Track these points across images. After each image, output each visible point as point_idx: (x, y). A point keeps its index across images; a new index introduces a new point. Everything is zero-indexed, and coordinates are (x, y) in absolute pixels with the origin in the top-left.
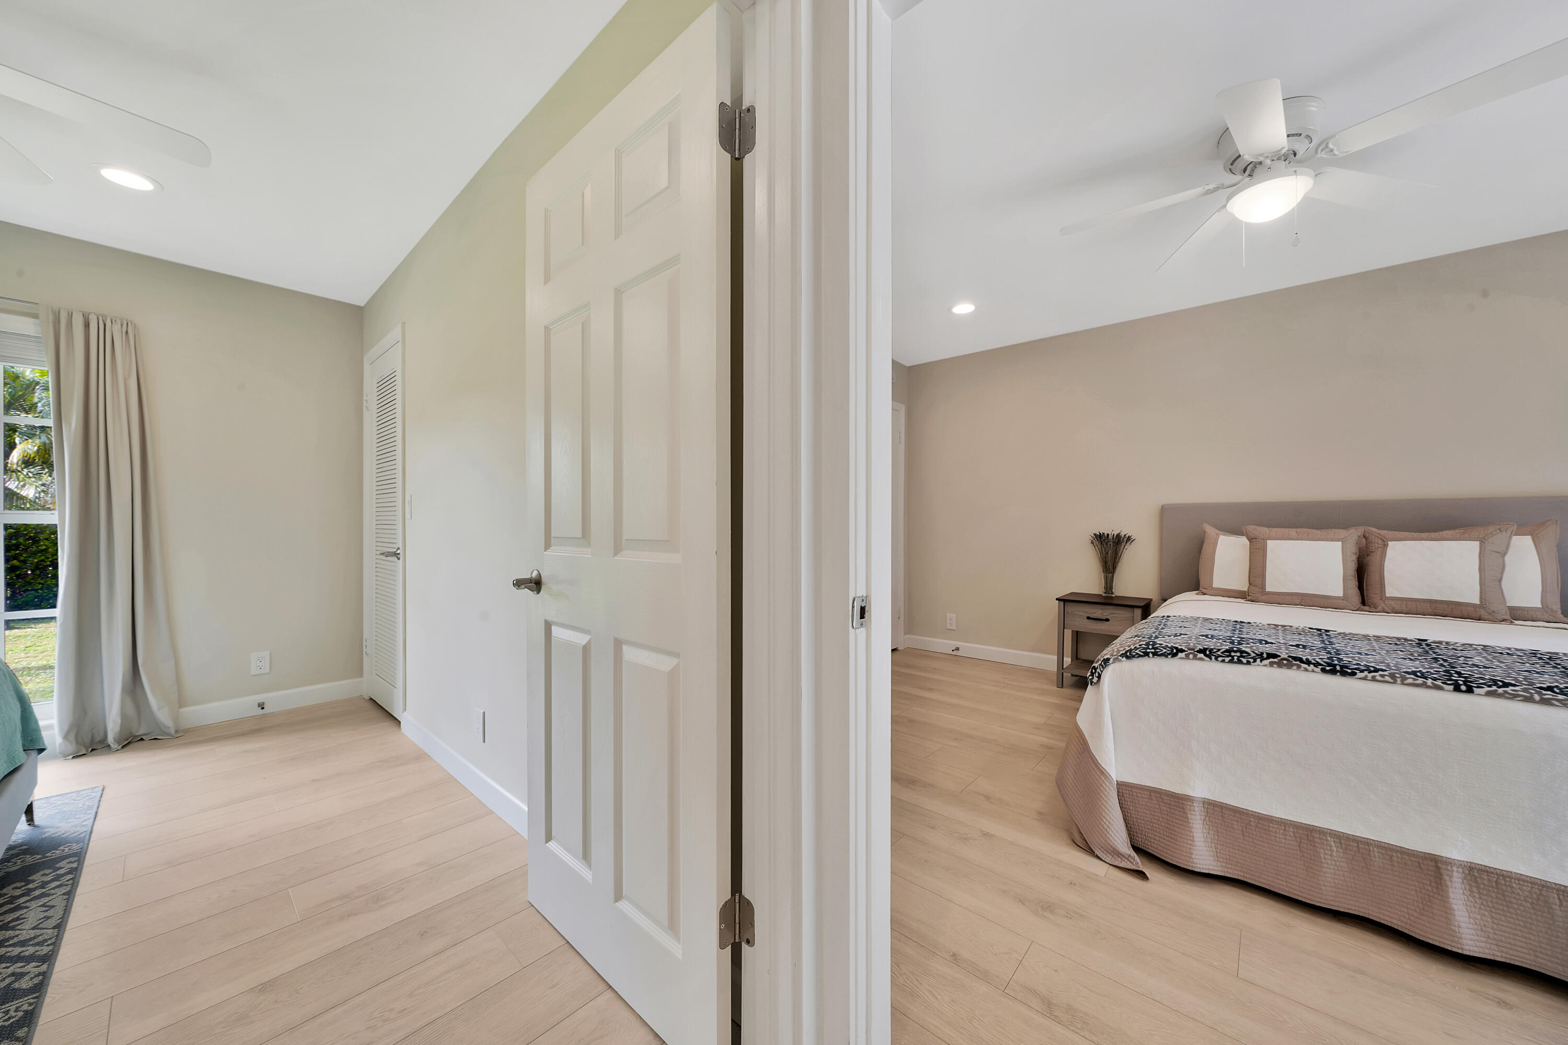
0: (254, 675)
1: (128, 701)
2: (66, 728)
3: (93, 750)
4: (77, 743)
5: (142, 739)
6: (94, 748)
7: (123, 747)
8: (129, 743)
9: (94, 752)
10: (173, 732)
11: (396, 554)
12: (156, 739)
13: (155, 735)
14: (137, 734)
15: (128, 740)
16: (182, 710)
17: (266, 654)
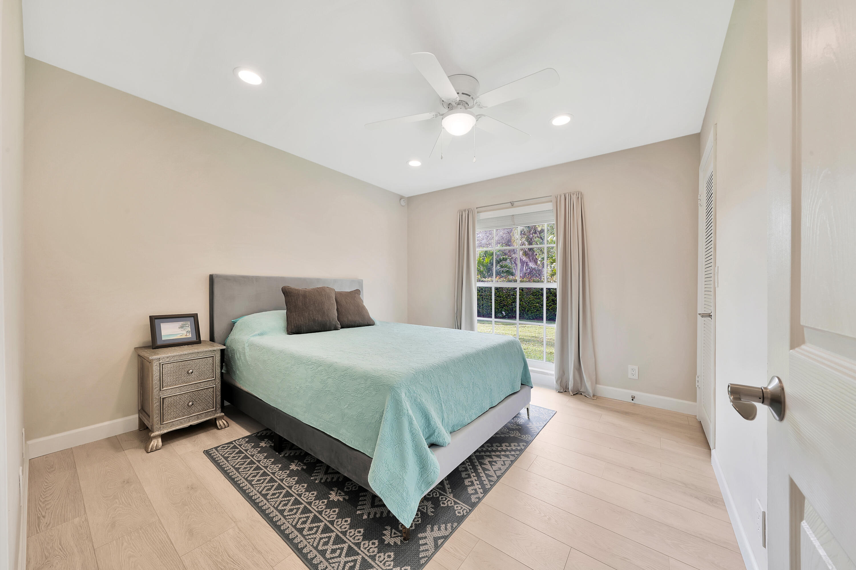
0: (629, 378)
1: (577, 373)
2: (557, 377)
3: (565, 391)
4: (561, 386)
5: (581, 394)
6: (566, 391)
7: (574, 395)
8: (577, 393)
9: (566, 392)
10: (592, 395)
11: (710, 316)
12: (585, 396)
13: (586, 394)
14: (581, 391)
15: (577, 392)
16: (598, 386)
17: (636, 368)
